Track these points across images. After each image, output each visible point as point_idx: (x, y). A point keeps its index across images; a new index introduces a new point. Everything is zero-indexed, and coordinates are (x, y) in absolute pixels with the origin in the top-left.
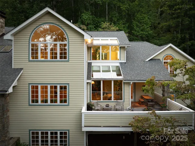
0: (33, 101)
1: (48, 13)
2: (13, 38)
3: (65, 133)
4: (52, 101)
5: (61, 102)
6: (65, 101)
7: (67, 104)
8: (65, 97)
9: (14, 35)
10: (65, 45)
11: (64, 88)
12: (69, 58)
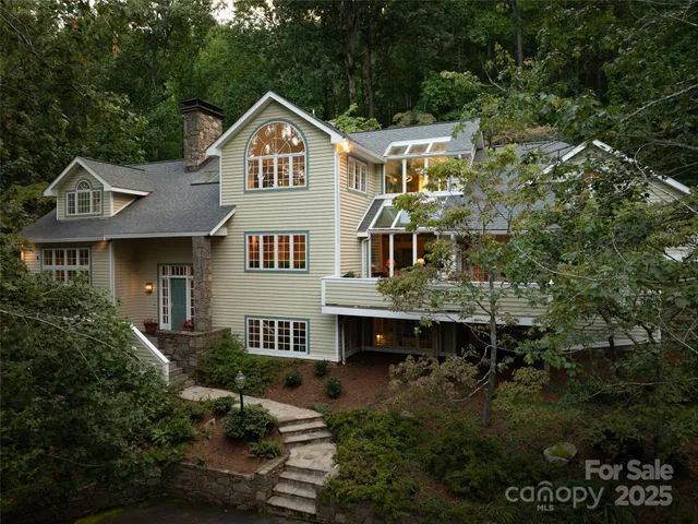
0: (251, 266)
1: (272, 102)
2: (219, 154)
3: (303, 325)
4: (281, 265)
5: (296, 266)
6: (303, 266)
7: (305, 270)
8: (303, 256)
9: (222, 147)
10: (302, 158)
11: (300, 240)
12: (308, 183)
